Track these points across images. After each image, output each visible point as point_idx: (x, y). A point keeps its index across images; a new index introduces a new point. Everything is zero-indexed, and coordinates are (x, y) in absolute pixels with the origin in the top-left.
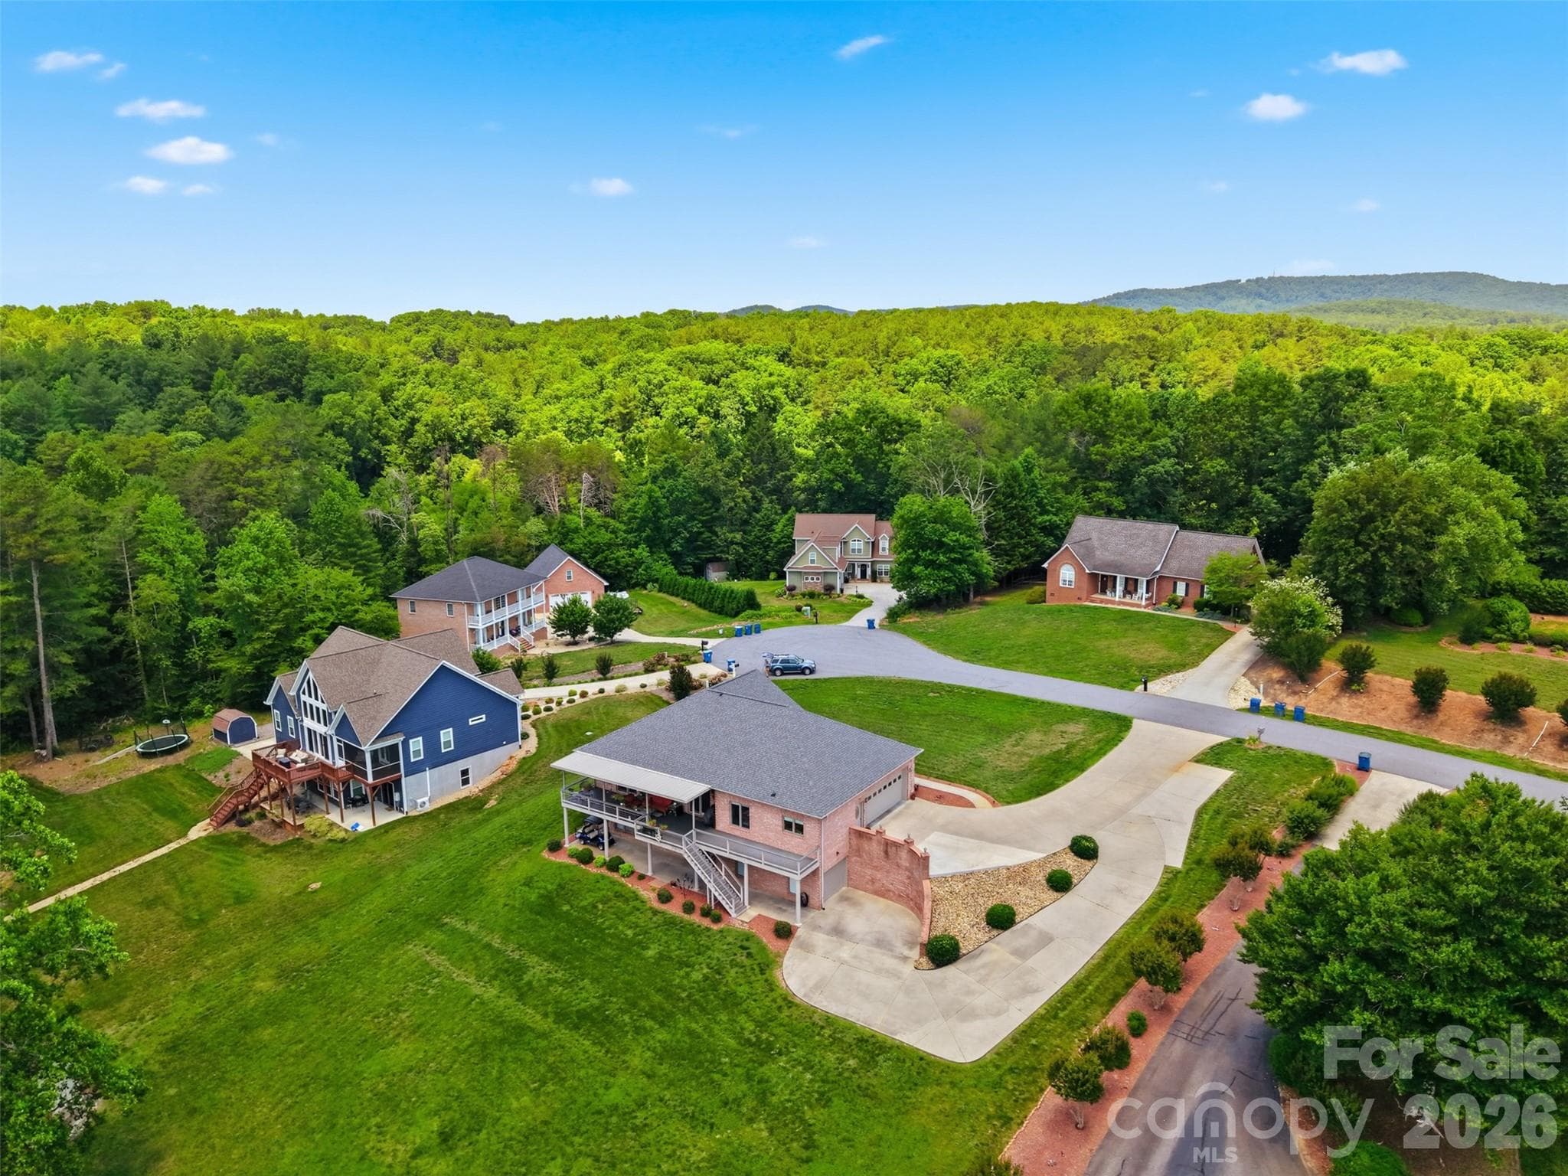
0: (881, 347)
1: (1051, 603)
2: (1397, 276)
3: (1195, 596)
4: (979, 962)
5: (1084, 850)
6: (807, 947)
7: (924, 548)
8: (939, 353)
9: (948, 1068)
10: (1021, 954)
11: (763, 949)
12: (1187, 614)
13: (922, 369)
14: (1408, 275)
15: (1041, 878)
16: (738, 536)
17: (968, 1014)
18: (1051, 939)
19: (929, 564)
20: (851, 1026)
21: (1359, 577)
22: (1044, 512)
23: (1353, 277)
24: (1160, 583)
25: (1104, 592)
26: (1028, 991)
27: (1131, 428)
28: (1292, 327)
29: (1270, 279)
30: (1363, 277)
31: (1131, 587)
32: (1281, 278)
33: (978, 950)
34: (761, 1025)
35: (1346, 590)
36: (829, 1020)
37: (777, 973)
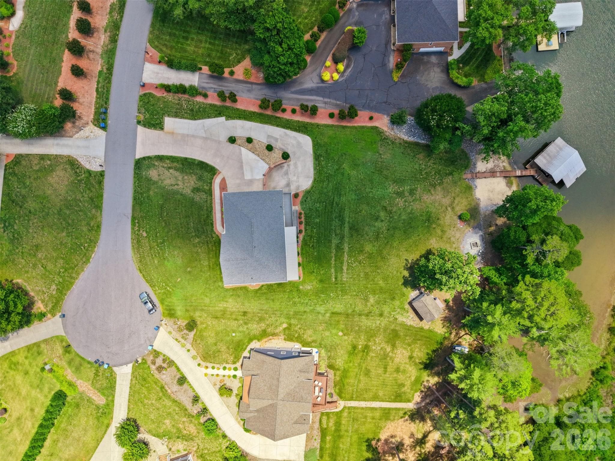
4: (283, 147)
5: (232, 140)
6: (298, 187)
9: (313, 141)
10: (276, 140)
11: (303, 197)
15: (251, 145)
17: (299, 144)
18: (269, 136)
20: (314, 164)
26: (286, 134)
33: (281, 149)
34: (324, 182)
36: (315, 169)
37: (309, 188)
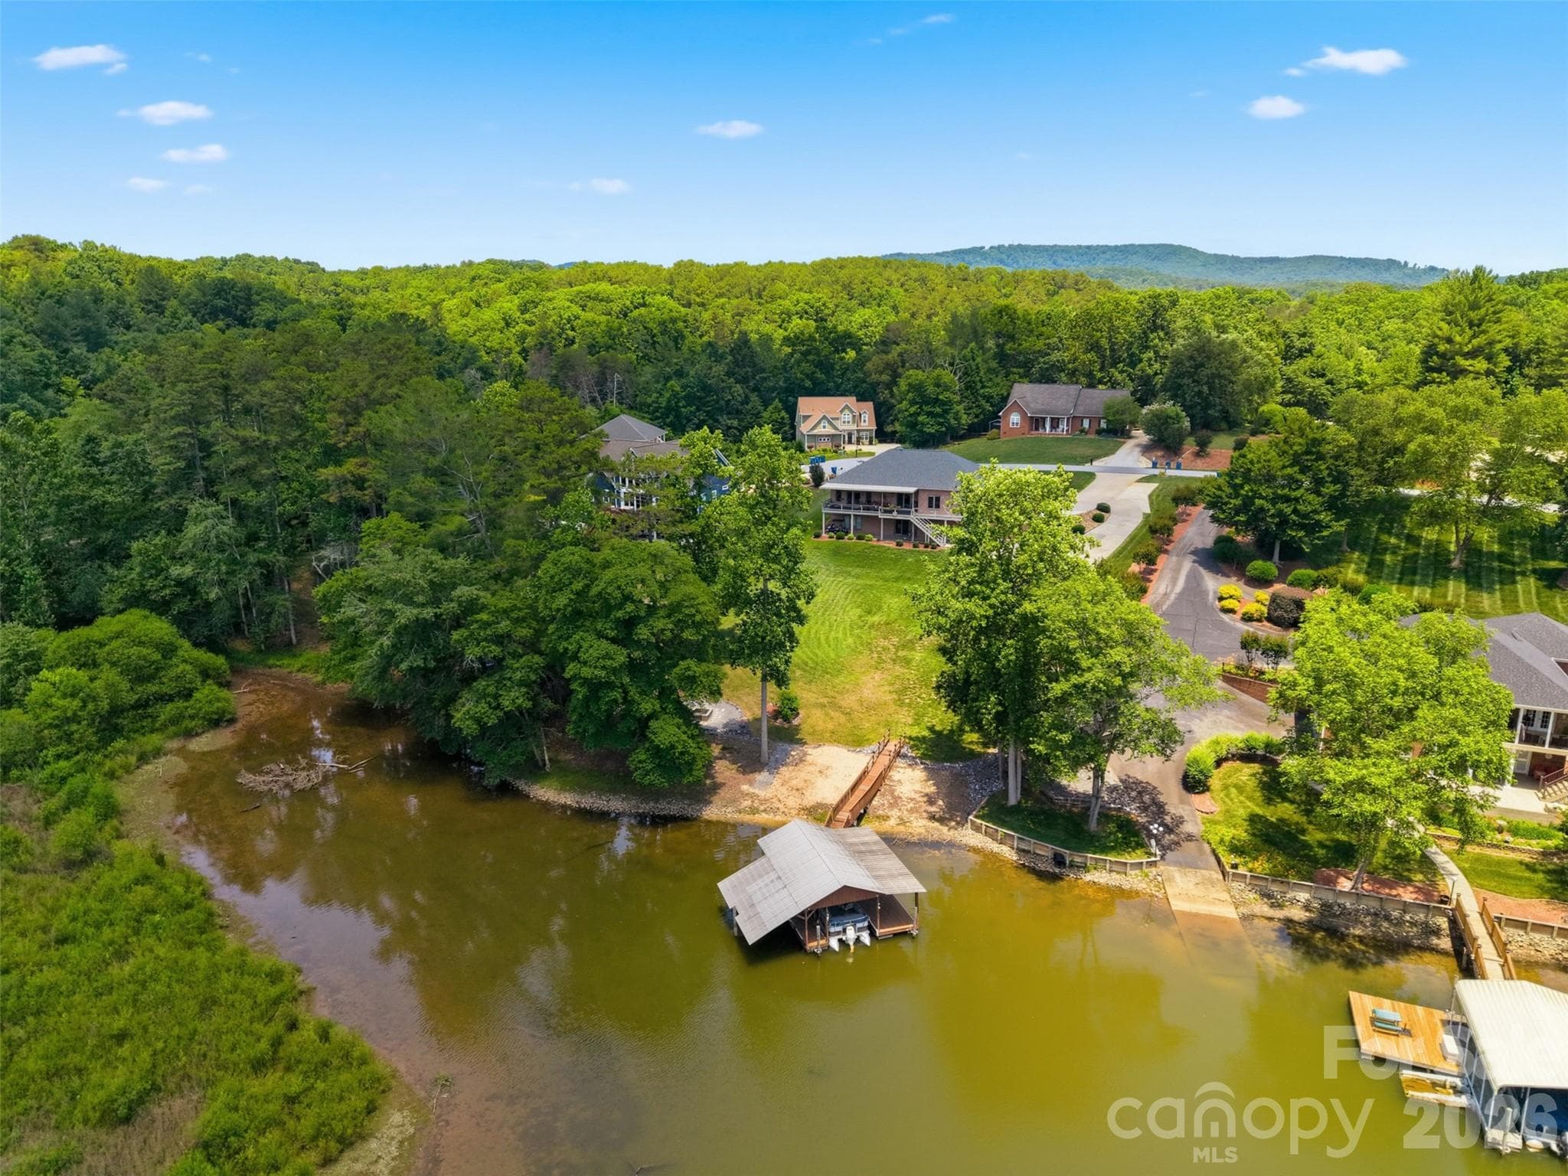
0: (754, 291)
1: (1003, 438)
2: (1116, 247)
3: (1095, 427)
5: (1104, 509)
7: (927, 404)
8: (807, 296)
12: (1092, 436)
13: (793, 309)
14: (1126, 246)
16: (735, 423)
18: (1103, 536)
19: (930, 414)
21: (1196, 399)
22: (983, 387)
23: (1080, 247)
24: (1075, 420)
25: (1037, 429)
27: (1031, 331)
28: (1070, 281)
29: (1010, 246)
30: (1089, 247)
31: (1055, 424)
32: (1019, 245)
35: (1191, 407)
